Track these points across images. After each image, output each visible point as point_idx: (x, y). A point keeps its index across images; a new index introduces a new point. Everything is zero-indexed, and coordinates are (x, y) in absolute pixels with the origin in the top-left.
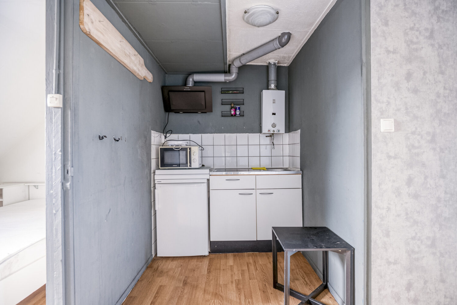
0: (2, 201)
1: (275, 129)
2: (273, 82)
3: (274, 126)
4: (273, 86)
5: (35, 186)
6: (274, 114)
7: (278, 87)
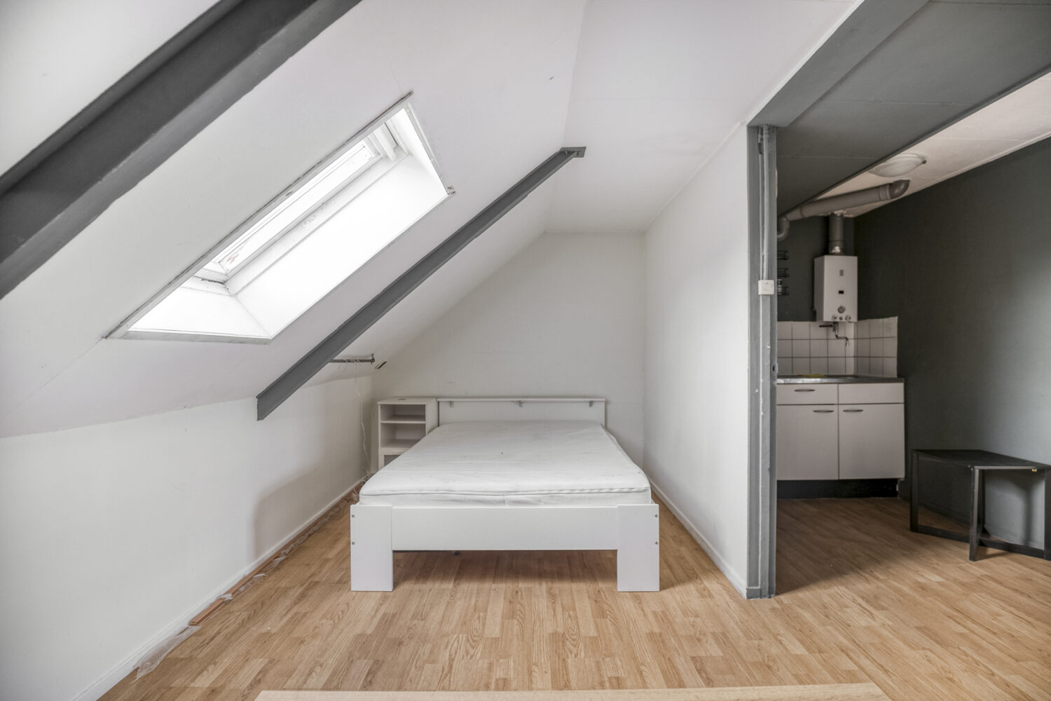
0: (424, 425)
1: (844, 315)
2: (838, 243)
3: (841, 310)
4: (837, 249)
5: (451, 403)
6: (841, 292)
7: (845, 252)
